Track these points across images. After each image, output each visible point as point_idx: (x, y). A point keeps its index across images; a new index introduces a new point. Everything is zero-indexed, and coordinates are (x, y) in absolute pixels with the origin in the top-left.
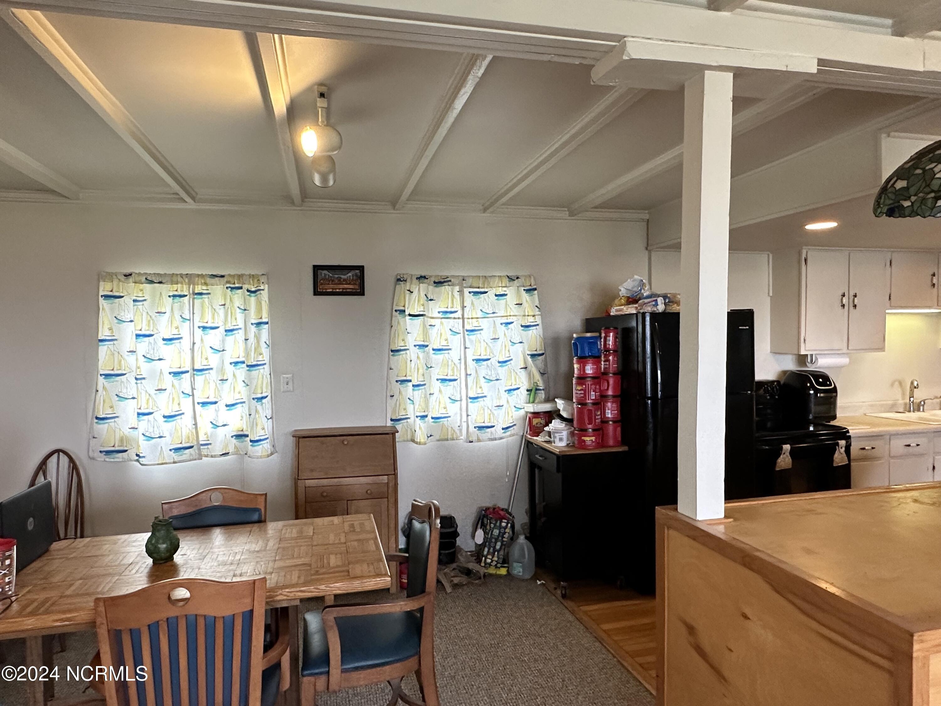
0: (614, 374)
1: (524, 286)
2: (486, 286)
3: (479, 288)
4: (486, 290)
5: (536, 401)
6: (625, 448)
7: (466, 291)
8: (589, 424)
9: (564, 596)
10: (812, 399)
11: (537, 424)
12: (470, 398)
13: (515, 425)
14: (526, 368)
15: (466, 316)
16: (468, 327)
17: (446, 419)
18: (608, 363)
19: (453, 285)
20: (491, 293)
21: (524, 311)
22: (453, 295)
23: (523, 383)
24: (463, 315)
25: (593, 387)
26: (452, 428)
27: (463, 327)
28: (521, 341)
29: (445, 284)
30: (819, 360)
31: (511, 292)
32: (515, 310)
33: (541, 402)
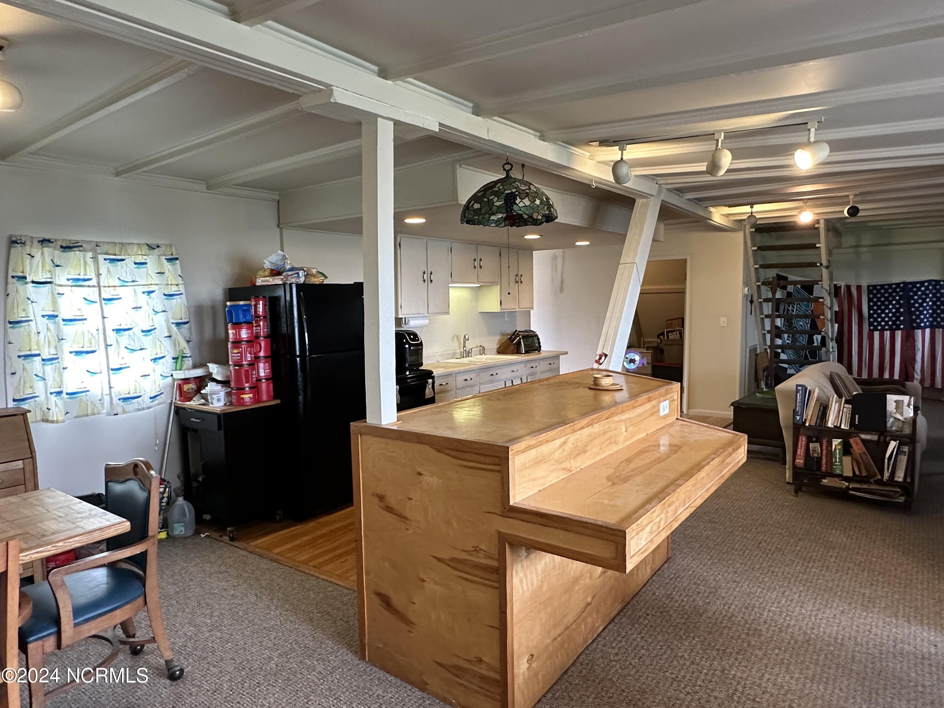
0: (265, 337)
1: (165, 255)
2: (123, 254)
3: (115, 255)
4: (123, 258)
5: (184, 368)
6: (278, 401)
7: (101, 258)
8: (246, 383)
9: (232, 539)
10: (408, 352)
11: (188, 389)
12: (112, 370)
13: (162, 393)
14: (170, 336)
15: (102, 284)
16: (105, 295)
17: (84, 394)
18: (259, 328)
19: (85, 251)
20: (129, 261)
21: (167, 281)
22: (85, 262)
23: (168, 351)
24: (99, 283)
25: (249, 349)
26: (92, 402)
27: (100, 295)
28: (164, 309)
29: (74, 249)
30: (411, 322)
31: (151, 260)
32: (156, 279)
33: (188, 369)
